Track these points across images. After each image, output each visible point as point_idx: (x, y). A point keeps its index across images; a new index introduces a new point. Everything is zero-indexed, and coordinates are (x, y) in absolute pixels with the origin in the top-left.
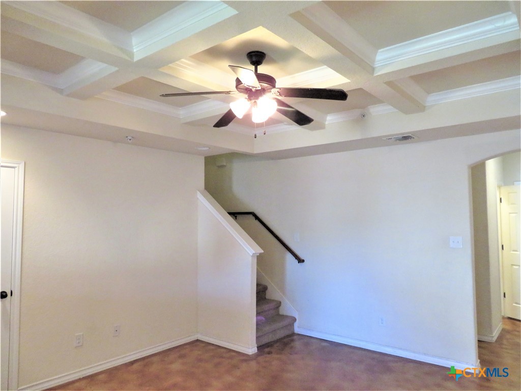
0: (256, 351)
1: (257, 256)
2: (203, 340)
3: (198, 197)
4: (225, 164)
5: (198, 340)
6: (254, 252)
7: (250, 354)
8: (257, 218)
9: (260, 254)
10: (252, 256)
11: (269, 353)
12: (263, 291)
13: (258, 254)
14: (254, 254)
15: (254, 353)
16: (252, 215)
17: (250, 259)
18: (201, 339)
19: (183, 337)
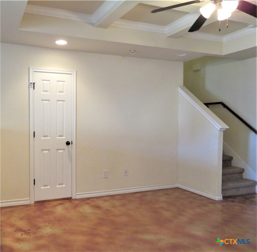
0: (222, 199)
1: (224, 131)
2: (182, 188)
3: (179, 91)
4: (199, 68)
5: (178, 188)
6: (221, 128)
7: (217, 200)
8: (225, 106)
9: (227, 129)
10: (219, 130)
11: (233, 201)
12: (229, 160)
13: (225, 130)
14: (221, 129)
15: (219, 199)
16: (221, 104)
17: (218, 132)
18: (180, 187)
19: (167, 184)
